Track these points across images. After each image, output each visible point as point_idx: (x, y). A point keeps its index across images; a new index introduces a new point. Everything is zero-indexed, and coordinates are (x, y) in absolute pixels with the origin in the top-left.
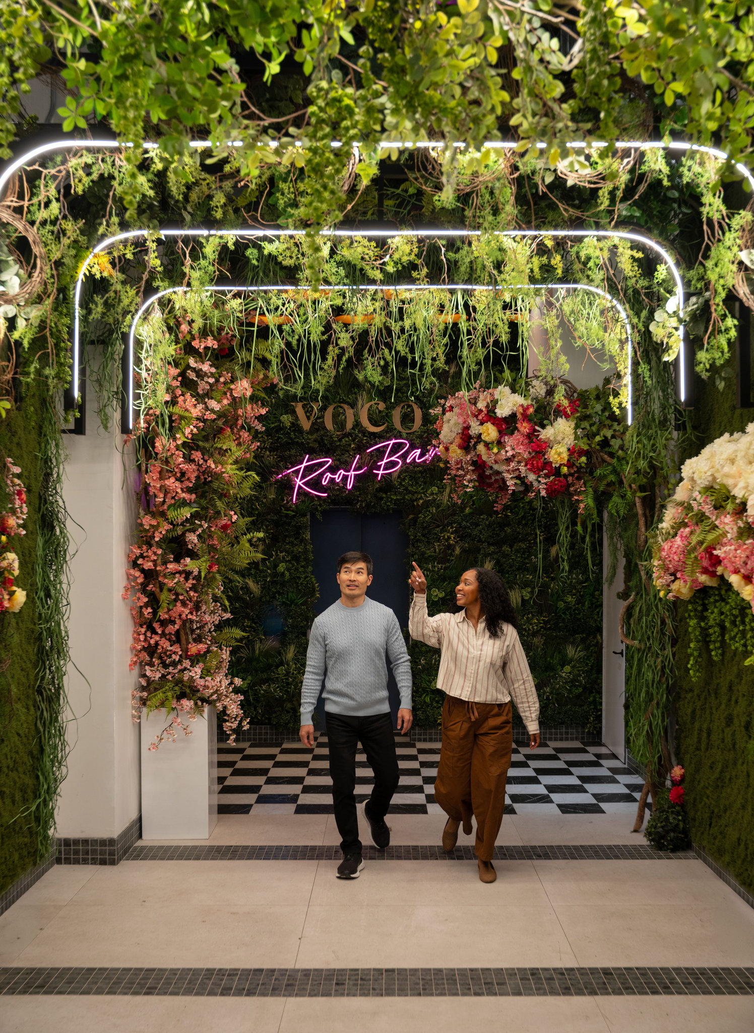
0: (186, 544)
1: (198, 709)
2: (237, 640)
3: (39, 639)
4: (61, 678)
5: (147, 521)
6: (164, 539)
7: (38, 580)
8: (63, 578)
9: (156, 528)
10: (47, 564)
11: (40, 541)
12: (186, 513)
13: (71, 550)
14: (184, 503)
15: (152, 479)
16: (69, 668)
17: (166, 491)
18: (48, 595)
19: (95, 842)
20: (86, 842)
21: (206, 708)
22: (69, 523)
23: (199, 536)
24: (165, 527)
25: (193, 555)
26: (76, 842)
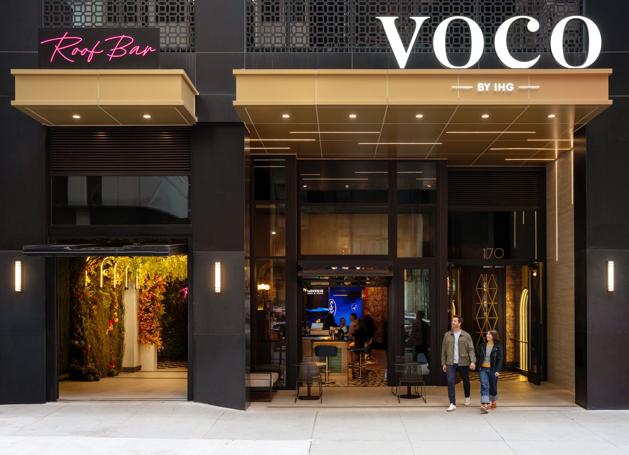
0: (149, 310)
1: (152, 344)
2: (161, 330)
3: (120, 328)
4: (124, 335)
5: (141, 306)
6: (144, 309)
7: (120, 317)
8: (124, 317)
9: (142, 307)
10: (121, 314)
11: (120, 310)
12: (149, 304)
13: (126, 312)
14: (149, 302)
15: (142, 298)
16: (125, 334)
17: (145, 300)
18: (122, 320)
19: (130, 368)
20: (129, 368)
21: (154, 344)
22: (125, 306)
23: (152, 309)
24: (144, 307)
25: (151, 312)
26: (127, 368)
